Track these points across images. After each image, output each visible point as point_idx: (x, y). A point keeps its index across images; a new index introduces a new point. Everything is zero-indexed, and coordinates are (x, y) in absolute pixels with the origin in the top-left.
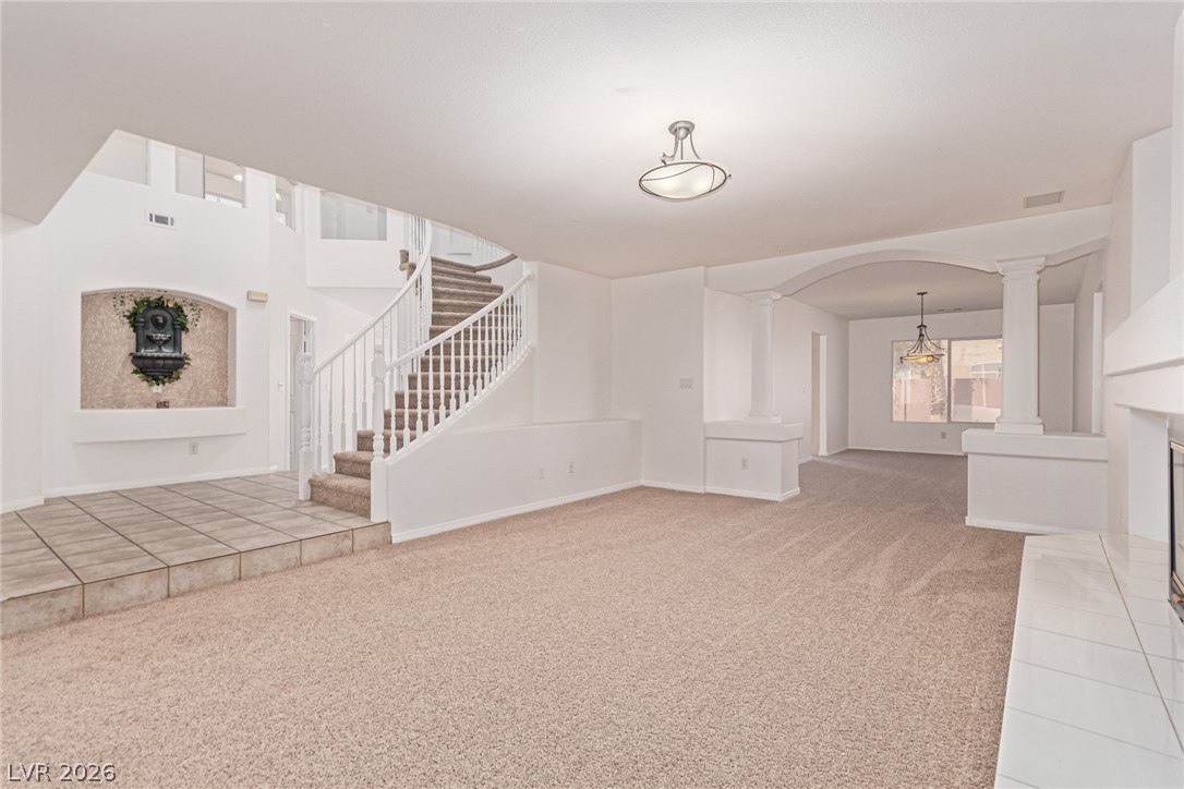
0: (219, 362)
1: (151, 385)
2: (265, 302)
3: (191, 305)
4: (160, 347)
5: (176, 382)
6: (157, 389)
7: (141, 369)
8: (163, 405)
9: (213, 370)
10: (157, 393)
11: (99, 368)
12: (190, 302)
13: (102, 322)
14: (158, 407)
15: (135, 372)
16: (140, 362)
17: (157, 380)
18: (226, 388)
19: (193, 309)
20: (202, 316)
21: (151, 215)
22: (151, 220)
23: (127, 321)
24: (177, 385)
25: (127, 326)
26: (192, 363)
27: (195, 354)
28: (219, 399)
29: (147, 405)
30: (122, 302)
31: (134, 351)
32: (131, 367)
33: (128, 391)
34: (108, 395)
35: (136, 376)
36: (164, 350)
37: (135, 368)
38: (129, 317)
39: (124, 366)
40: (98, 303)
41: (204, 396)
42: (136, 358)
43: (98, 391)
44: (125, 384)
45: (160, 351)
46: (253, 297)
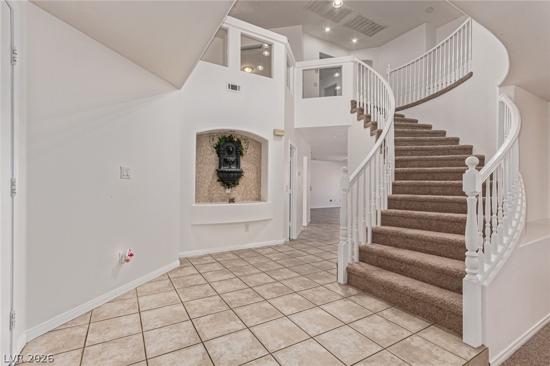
0: (257, 174)
1: (225, 189)
2: (282, 136)
3: (244, 140)
4: (230, 165)
5: (237, 186)
6: (228, 191)
7: (221, 179)
8: (232, 201)
9: (254, 179)
10: (228, 193)
11: (202, 178)
12: (244, 138)
13: (204, 151)
14: (229, 202)
15: (218, 181)
16: (221, 175)
17: (229, 186)
18: (260, 190)
19: (245, 142)
20: (249, 146)
21: (229, 85)
22: (229, 88)
23: (215, 150)
24: (238, 188)
25: (215, 153)
26: (245, 175)
27: (245, 169)
28: (257, 197)
29: (223, 201)
30: (213, 139)
31: (218, 168)
32: (216, 178)
33: (215, 192)
34: (205, 195)
35: (219, 183)
36: (232, 167)
37: (218, 178)
38: (216, 148)
39: (213, 177)
40: (202, 140)
41: (250, 194)
42: (219, 172)
43: (202, 192)
44: (214, 188)
45: (230, 168)
46: (277, 133)
